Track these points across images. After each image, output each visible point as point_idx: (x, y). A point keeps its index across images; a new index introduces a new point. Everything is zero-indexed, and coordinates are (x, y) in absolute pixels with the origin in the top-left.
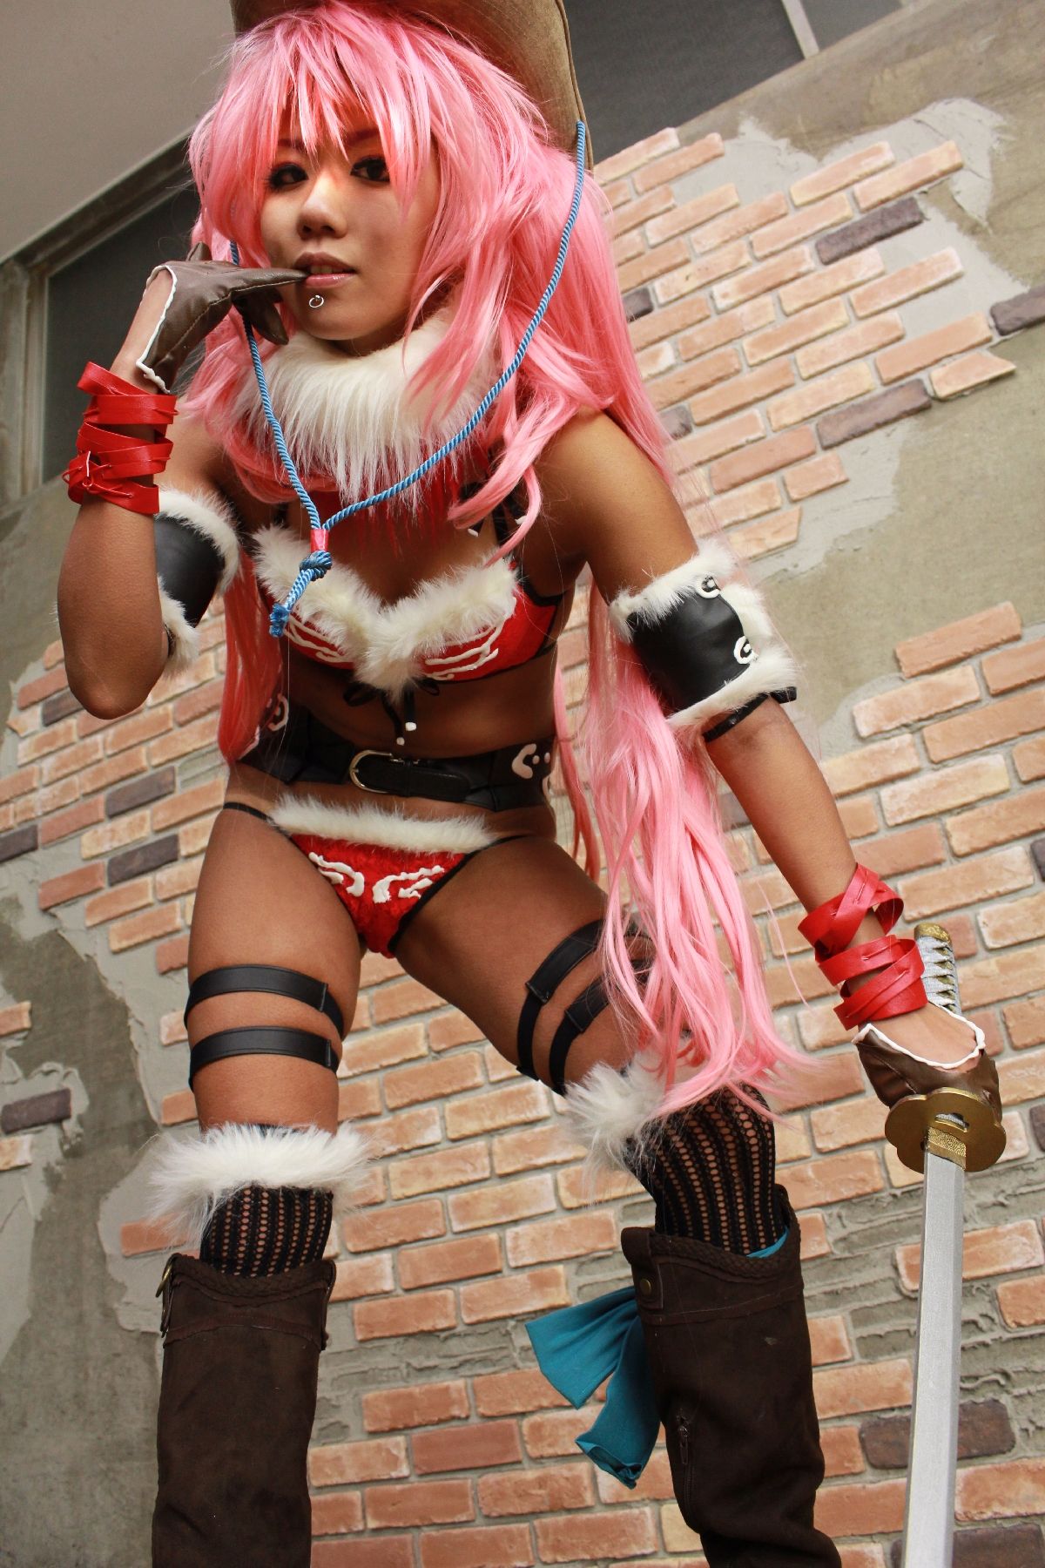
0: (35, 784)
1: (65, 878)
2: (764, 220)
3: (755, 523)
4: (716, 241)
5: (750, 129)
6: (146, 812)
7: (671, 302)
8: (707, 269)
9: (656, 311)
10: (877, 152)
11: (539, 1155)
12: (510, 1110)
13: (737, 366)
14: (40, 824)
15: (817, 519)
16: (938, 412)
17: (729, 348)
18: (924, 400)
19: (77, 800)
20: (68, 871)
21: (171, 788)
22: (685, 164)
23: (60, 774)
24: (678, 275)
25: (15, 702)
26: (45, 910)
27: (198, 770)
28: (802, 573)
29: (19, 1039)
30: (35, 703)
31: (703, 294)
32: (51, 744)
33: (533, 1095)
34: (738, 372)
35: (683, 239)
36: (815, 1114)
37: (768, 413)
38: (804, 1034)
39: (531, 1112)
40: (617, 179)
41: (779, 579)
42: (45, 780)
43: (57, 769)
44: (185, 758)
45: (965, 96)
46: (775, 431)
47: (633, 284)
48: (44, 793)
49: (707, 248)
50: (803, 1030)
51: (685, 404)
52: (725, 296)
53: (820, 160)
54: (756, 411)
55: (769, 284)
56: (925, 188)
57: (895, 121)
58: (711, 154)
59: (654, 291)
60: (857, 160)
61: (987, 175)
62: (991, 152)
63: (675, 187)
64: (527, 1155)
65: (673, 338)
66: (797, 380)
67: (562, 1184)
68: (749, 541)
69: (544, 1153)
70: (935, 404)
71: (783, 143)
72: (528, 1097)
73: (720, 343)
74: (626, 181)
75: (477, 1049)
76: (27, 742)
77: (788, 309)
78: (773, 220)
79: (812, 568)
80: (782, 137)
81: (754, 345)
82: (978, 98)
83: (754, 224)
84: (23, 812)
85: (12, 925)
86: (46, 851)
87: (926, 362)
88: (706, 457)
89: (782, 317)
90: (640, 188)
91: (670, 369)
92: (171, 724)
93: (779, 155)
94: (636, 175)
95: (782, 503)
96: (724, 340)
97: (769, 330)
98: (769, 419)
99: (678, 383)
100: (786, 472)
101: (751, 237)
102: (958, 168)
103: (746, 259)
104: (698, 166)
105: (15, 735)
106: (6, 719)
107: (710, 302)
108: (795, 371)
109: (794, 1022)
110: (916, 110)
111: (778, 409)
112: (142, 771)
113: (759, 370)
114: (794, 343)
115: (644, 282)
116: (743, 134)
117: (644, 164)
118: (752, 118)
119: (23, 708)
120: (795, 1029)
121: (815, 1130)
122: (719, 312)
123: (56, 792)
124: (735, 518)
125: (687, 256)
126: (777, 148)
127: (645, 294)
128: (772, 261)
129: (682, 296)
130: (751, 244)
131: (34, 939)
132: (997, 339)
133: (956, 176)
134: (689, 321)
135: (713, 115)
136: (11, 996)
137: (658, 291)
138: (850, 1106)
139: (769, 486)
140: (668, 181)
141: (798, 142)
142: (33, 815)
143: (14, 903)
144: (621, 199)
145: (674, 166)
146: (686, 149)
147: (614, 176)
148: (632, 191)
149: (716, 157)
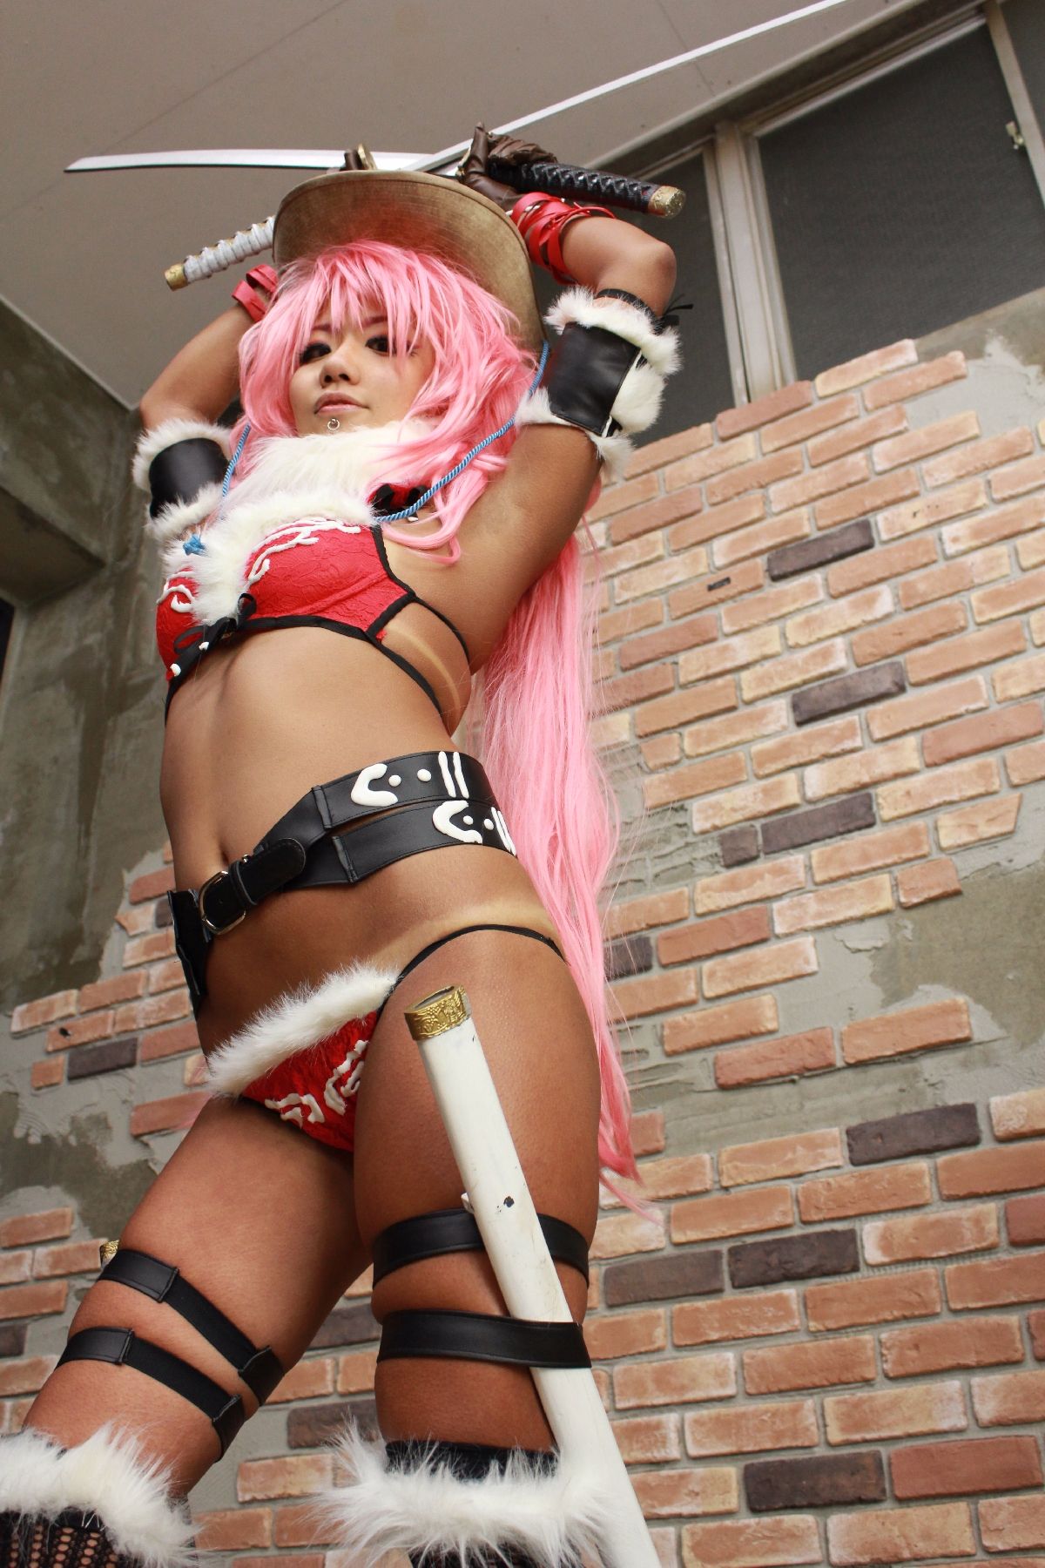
0: (140, 992)
1: (163, 1104)
2: (1005, 458)
3: (967, 806)
4: (950, 475)
5: (996, 349)
7: (893, 540)
8: (937, 507)
9: (878, 548)
11: (663, 1504)
12: (635, 1446)
13: (962, 623)
14: (141, 1037)
15: (1038, 809)
17: (955, 600)
19: (185, 1016)
20: (166, 1096)
22: (922, 382)
23: (169, 984)
24: (905, 509)
25: (126, 894)
26: (137, 1137)
28: (1018, 870)
29: (91, 1280)
30: (148, 899)
31: (930, 535)
32: (162, 950)
33: (663, 1431)
34: (963, 629)
35: (912, 469)
36: (984, 1503)
37: (993, 680)
38: (977, 1407)
39: (659, 1451)
40: (844, 391)
41: (989, 874)
42: (152, 989)
43: (167, 978)
46: (999, 703)
47: (854, 514)
48: (148, 1004)
49: (940, 482)
50: (976, 1400)
51: (900, 659)
52: (955, 540)
54: (979, 677)
55: (1006, 532)
58: (951, 376)
59: (876, 524)
63: (908, 407)
64: (650, 1502)
65: (893, 581)
66: (1029, 645)
67: (687, 1542)
68: (959, 826)
69: (669, 1502)
71: (1035, 370)
72: (657, 1433)
73: (944, 593)
74: (855, 395)
75: (605, 1368)
76: (136, 942)
77: (1026, 563)
78: (1017, 458)
79: (1028, 866)
80: (1032, 362)
81: (983, 600)
83: (994, 461)
84: (124, 1021)
85: (98, 1147)
86: (144, 1070)
88: (920, 724)
89: (1016, 568)
90: (870, 405)
91: (887, 616)
93: (1029, 383)
94: (866, 389)
95: (1001, 786)
96: (950, 590)
97: (1002, 585)
98: (994, 687)
99: (894, 634)
100: (1007, 752)
101: (991, 475)
103: (982, 500)
104: (936, 386)
105: (123, 933)
106: (115, 912)
107: (938, 542)
108: (1027, 635)
109: (966, 1390)
111: (1005, 678)
113: (987, 630)
114: (1028, 603)
115: (864, 513)
116: (990, 355)
117: (876, 377)
118: (1001, 337)
119: (135, 903)
120: (968, 1397)
121: (982, 1522)
122: (948, 558)
123: (163, 1005)
124: (947, 798)
125: (917, 489)
126: (1026, 376)
127: (865, 527)
128: (1011, 506)
129: (907, 534)
130: (989, 483)
131: (121, 1167)
134: (912, 564)
135: (960, 329)
136: (87, 1228)
137: (881, 525)
138: (1025, 1501)
139: (987, 766)
140: (902, 400)
142: (134, 1027)
143: (101, 1123)
144: (847, 415)
145: (909, 383)
146: (924, 365)
147: (839, 387)
148: (861, 407)
149: (958, 378)
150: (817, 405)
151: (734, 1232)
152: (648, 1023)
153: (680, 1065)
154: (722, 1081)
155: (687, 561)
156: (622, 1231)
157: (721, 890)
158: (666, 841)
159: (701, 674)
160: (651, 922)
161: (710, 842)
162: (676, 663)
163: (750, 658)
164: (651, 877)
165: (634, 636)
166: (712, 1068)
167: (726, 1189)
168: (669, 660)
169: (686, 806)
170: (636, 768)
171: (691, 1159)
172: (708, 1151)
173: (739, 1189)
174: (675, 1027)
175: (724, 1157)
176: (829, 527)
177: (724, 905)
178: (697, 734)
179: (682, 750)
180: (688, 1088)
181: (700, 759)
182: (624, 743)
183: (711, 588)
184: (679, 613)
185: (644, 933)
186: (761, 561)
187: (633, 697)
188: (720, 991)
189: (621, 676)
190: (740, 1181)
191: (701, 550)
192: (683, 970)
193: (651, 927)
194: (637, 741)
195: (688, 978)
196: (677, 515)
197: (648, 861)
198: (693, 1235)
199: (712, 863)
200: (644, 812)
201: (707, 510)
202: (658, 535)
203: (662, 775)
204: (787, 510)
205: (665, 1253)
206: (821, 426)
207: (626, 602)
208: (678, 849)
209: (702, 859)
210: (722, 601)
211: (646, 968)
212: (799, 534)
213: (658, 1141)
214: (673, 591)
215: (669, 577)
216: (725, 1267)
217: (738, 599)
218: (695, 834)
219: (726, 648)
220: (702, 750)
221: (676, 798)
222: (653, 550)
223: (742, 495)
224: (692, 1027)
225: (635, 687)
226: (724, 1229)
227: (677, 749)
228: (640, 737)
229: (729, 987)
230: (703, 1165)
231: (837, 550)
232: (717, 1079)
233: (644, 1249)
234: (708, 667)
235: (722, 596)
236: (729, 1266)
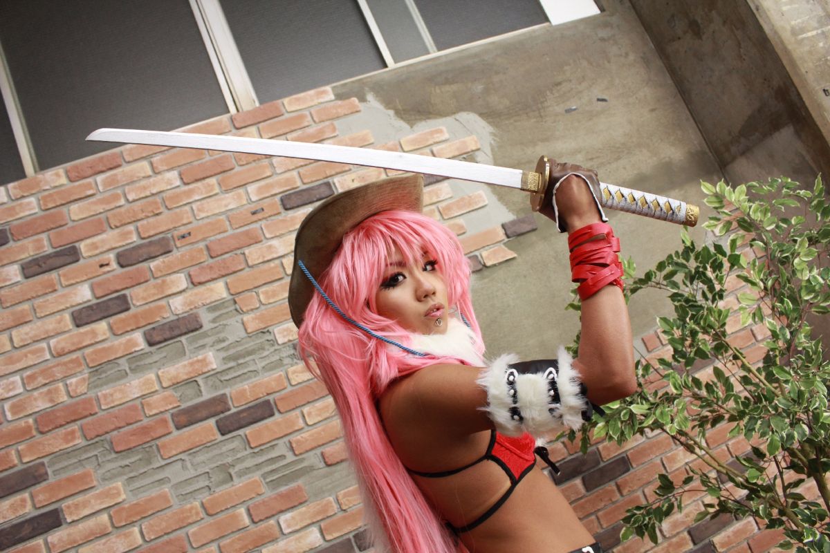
5: (372, 99)
6: (26, 495)
8: (364, 178)
10: (440, 131)
16: (486, 273)
18: (481, 267)
21: (46, 477)
22: (341, 111)
24: (348, 178)
27: (66, 463)
40: (300, 110)
44: (53, 456)
45: (476, 112)
47: (322, 178)
53: (412, 127)
56: (465, 156)
57: (445, 116)
58: (355, 110)
59: (334, 184)
60: (432, 133)
61: (491, 156)
62: (491, 144)
63: (336, 123)
70: (484, 268)
71: (391, 112)
74: (306, 113)
80: (389, 108)
82: (481, 115)
87: (479, 247)
90: (317, 120)
92: (34, 433)
93: (391, 119)
94: (312, 111)
102: (478, 150)
110: (454, 113)
112: (15, 466)
116: (369, 102)
117: (315, 105)
118: (372, 93)
126: (388, 115)
127: (329, 185)
132: (507, 240)
133: (477, 153)
137: (337, 184)
140: (332, 119)
141: (400, 114)
144: (306, 124)
145: (335, 111)
146: (339, 102)
147: (298, 108)
148: (312, 121)
149: (357, 112)
150: (287, 116)
151: (355, 528)
152: (281, 442)
153: (304, 459)
154: (329, 463)
155: (235, 197)
156: (300, 542)
157: (302, 372)
158: (263, 349)
159: (261, 260)
160: (269, 392)
161: (288, 348)
162: (244, 254)
163: (286, 252)
164: (260, 368)
165: (212, 238)
166: (321, 458)
167: (344, 510)
168: (239, 252)
169: (271, 330)
170: (235, 312)
171: (324, 501)
172: (330, 496)
173: (351, 509)
174: (298, 442)
175: (340, 497)
176: (309, 183)
177: (306, 379)
178: (266, 293)
179: (260, 301)
180: (311, 468)
181: (271, 305)
182: (224, 298)
183: (254, 213)
184: (237, 226)
185: (267, 398)
186: (277, 199)
187: (223, 273)
188: (316, 421)
189: (211, 261)
190: (351, 505)
191: (241, 191)
192: (293, 414)
193: (268, 394)
194: (231, 297)
195: (298, 417)
196: (222, 170)
197: (256, 361)
198: (336, 535)
199: (292, 359)
200: (246, 335)
201: (237, 169)
202: (213, 181)
203: (252, 315)
204: (285, 172)
205: (323, 546)
206: (293, 128)
207: (203, 218)
208: (271, 353)
209: (286, 357)
210: (260, 220)
211: (272, 415)
212: (295, 186)
213: (305, 497)
214: (229, 213)
215: (226, 206)
216: (354, 544)
217: (268, 219)
218: (278, 344)
219: (270, 247)
220: (271, 301)
221: (263, 327)
222: (212, 190)
223: (257, 162)
224: (307, 440)
225: (224, 267)
226: (350, 528)
227: (257, 301)
228: (232, 295)
229: (320, 419)
230: (331, 503)
231: (318, 196)
232: (325, 462)
233: (313, 547)
234: (264, 257)
235: (260, 218)
236: (356, 543)
